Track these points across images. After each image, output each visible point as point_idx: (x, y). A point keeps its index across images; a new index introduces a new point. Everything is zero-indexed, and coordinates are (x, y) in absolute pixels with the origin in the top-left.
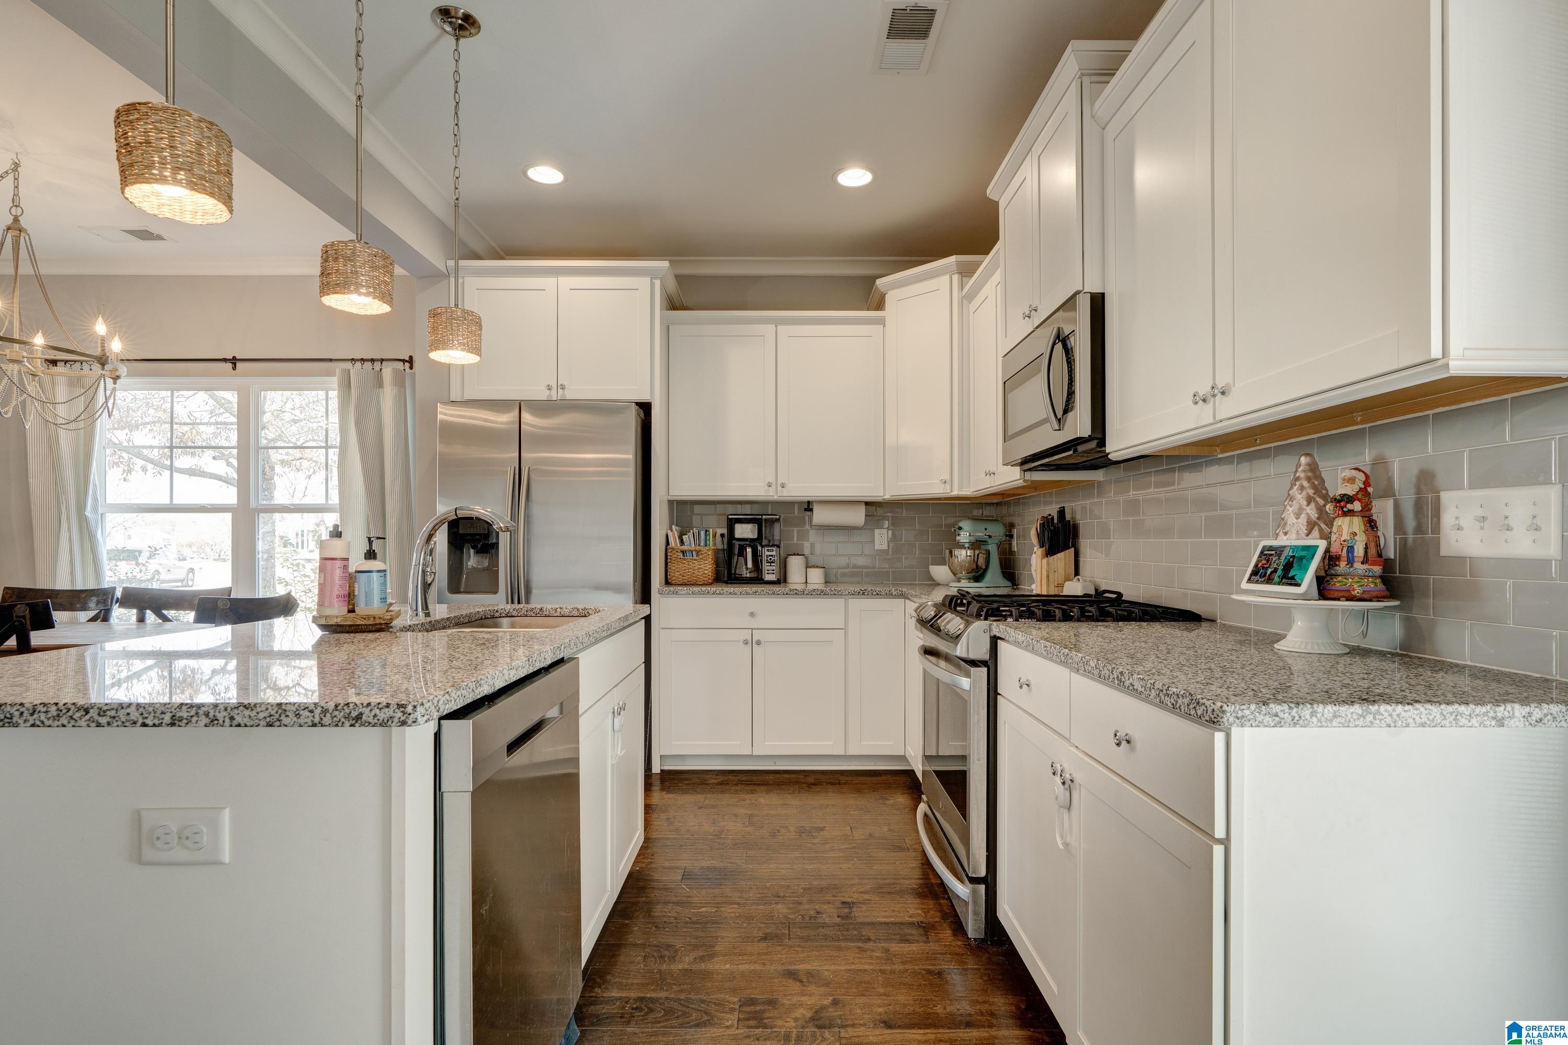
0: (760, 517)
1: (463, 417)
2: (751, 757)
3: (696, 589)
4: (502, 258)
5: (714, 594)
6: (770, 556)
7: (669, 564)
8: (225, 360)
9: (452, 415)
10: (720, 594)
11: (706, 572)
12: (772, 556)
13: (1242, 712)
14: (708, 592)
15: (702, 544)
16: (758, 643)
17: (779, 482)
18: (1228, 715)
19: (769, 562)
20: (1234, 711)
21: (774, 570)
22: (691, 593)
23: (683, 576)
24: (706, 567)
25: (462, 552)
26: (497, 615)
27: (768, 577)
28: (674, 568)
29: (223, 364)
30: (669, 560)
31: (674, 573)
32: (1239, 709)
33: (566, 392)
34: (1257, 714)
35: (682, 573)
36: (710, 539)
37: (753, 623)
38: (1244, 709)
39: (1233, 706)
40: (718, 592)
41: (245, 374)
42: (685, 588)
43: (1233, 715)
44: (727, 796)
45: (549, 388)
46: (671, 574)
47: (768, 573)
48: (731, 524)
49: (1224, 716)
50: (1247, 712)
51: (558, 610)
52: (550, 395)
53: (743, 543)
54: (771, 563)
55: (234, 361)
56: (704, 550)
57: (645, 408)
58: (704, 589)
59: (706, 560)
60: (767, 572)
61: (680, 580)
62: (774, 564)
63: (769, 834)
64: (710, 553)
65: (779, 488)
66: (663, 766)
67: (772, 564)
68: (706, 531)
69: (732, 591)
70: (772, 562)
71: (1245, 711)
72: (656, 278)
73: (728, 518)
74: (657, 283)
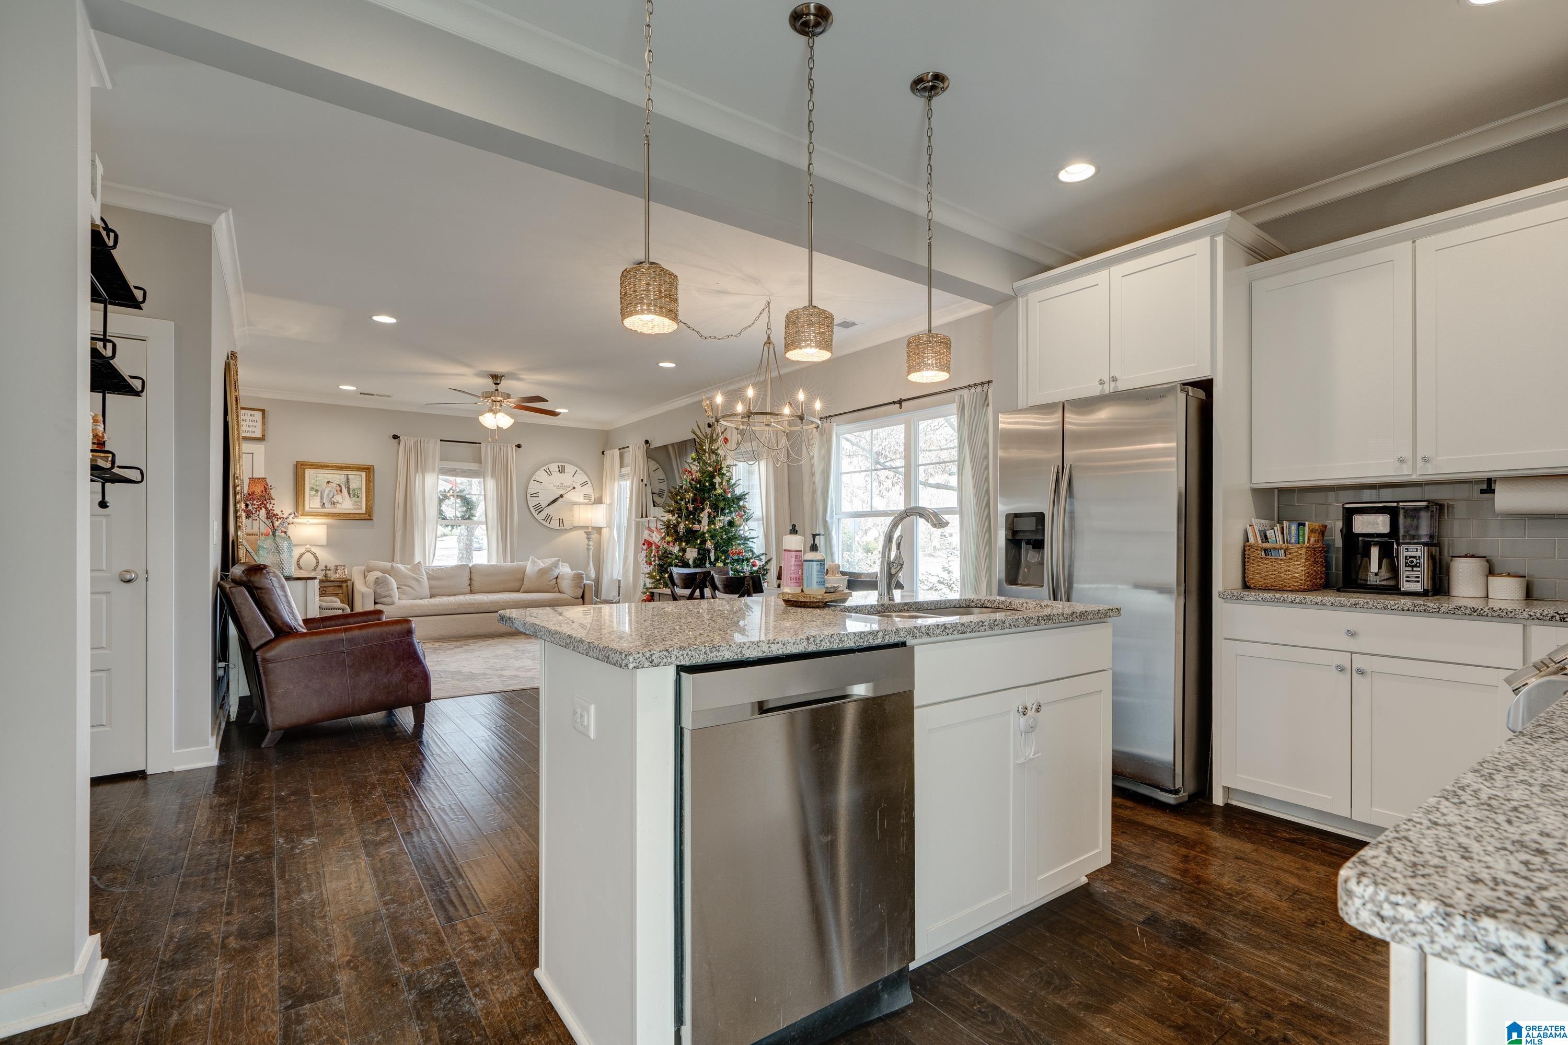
0: (1395, 504)
1: (1023, 423)
2: (1349, 821)
3: (1268, 595)
4: (1077, 260)
5: (1292, 602)
6: (1411, 557)
7: (1247, 564)
8: (894, 403)
9: (1009, 423)
10: (1301, 603)
11: (1297, 575)
12: (1415, 557)
13: (1394, 909)
14: (1284, 600)
15: (1293, 541)
16: (1361, 672)
17: (1420, 455)
18: (1358, 902)
19: (1409, 566)
20: (1372, 900)
21: (1418, 577)
22: (1260, 599)
23: (1265, 579)
24: (1298, 569)
25: (1020, 548)
26: (973, 605)
27: (1406, 586)
28: (1252, 569)
29: (892, 406)
30: (1246, 560)
31: (1253, 575)
32: (1387, 899)
33: (1118, 383)
34: (1438, 929)
35: (1263, 575)
36: (1304, 534)
37: (1352, 645)
38: (1397, 904)
39: (1371, 889)
40: (1298, 601)
41: (906, 411)
42: (1253, 594)
43: (1369, 906)
44: (1288, 857)
45: (1102, 382)
46: (1249, 576)
47: (1407, 581)
48: (1349, 515)
49: (1350, 902)
50: (1408, 914)
51: (1024, 604)
52: (1103, 390)
53: (1367, 539)
54: (1413, 567)
55: (900, 402)
56: (1294, 547)
57: (1206, 385)
58: (1278, 595)
59: (1297, 561)
60: (1405, 579)
61: (1262, 583)
62: (1419, 569)
63: (1305, 920)
64: (1302, 552)
65: (1420, 463)
66: (1232, 799)
67: (1415, 569)
68: (1299, 525)
69: (1318, 601)
70: (1415, 566)
71: (1401, 909)
72: (1218, 235)
73: (1344, 508)
74: (1220, 240)
